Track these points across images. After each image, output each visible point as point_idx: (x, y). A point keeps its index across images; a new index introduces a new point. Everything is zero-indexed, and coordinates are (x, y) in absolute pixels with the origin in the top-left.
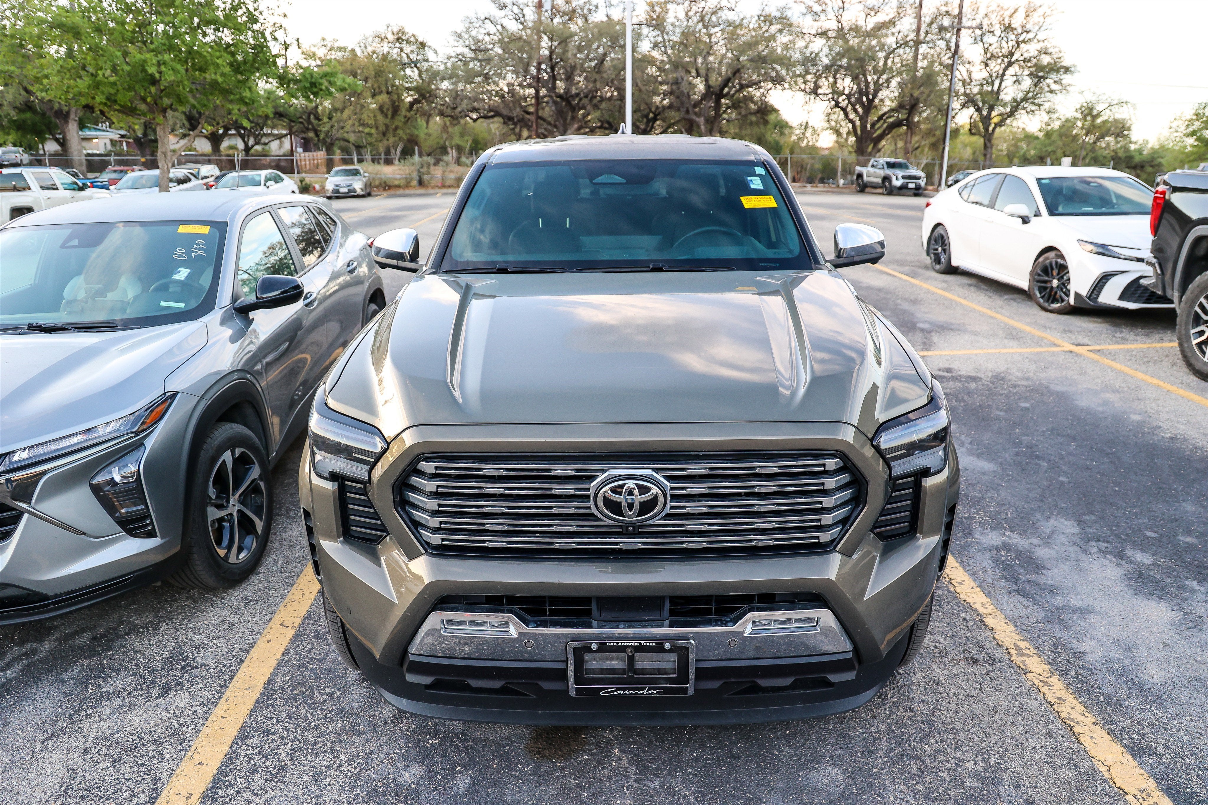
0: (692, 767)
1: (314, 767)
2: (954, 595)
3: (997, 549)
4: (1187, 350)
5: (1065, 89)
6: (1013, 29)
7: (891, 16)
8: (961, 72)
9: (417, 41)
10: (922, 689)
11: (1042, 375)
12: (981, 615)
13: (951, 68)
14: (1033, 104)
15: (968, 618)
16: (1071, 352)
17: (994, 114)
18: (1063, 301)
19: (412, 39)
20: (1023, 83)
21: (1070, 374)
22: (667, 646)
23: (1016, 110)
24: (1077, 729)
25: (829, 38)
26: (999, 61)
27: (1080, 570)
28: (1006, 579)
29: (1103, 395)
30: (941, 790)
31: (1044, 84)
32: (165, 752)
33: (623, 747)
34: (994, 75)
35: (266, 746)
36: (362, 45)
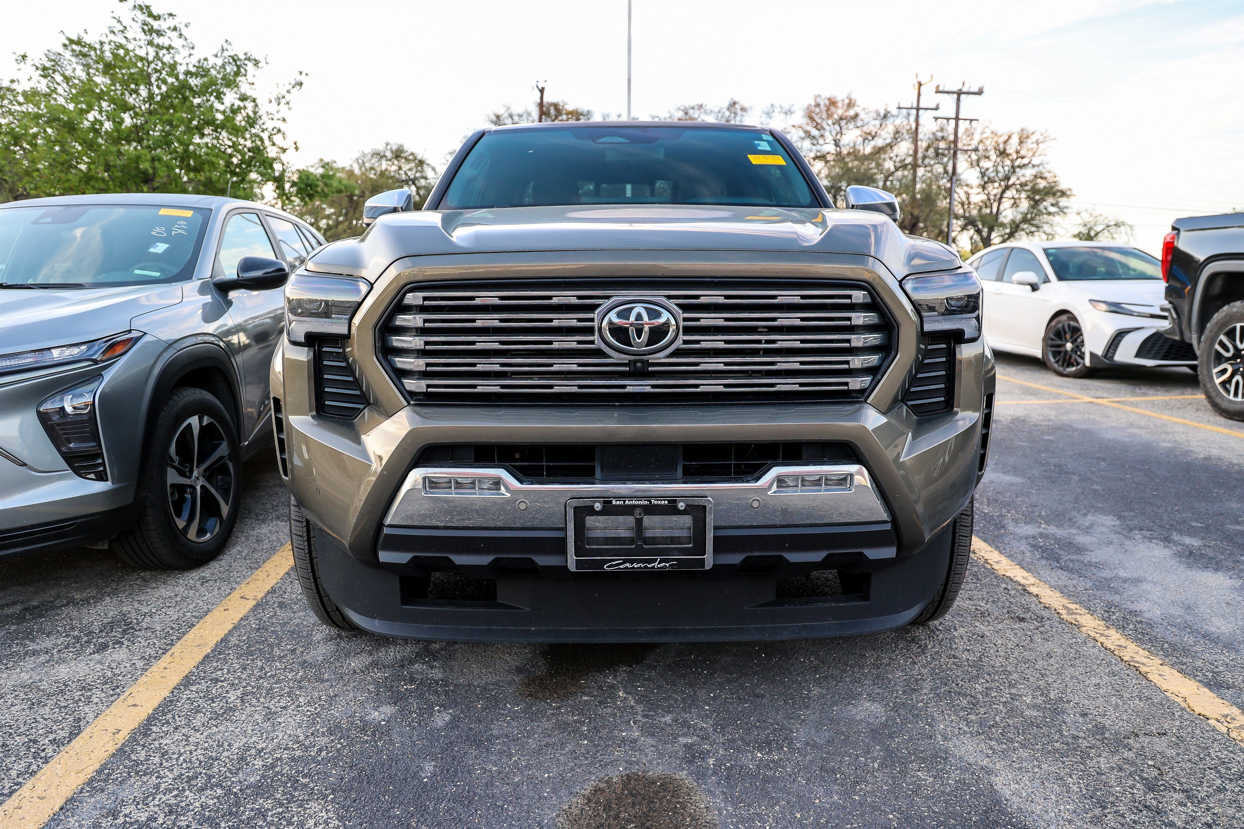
0: (709, 705)
1: (268, 708)
2: (992, 571)
3: (1034, 537)
4: (1211, 390)
5: (1062, 211)
6: (1008, 155)
7: (888, 141)
8: (960, 193)
9: (415, 159)
10: (965, 640)
11: (1064, 418)
12: (1023, 586)
13: (950, 192)
14: (1033, 225)
15: (1009, 587)
16: (1091, 403)
17: (993, 235)
18: (1078, 364)
19: (411, 157)
20: (1021, 205)
21: (1092, 417)
22: (681, 506)
23: (1016, 232)
24: (1143, 669)
25: (827, 162)
26: (996, 185)
27: (1126, 551)
28: (1047, 559)
29: (1128, 430)
30: (997, 719)
31: (1041, 207)
32: (94, 696)
33: (628, 690)
34: (992, 197)
35: (214, 691)
36: (360, 161)
